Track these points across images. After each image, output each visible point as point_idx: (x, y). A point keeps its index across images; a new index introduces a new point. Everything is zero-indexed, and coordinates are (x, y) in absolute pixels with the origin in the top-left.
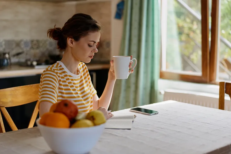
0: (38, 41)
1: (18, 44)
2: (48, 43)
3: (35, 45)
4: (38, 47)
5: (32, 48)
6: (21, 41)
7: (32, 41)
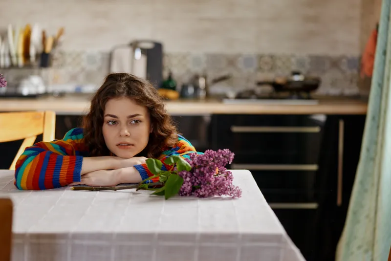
0: (272, 57)
1: (232, 62)
2: (293, 60)
3: (266, 63)
4: (272, 68)
5: (260, 69)
6: (239, 55)
7: (260, 57)
